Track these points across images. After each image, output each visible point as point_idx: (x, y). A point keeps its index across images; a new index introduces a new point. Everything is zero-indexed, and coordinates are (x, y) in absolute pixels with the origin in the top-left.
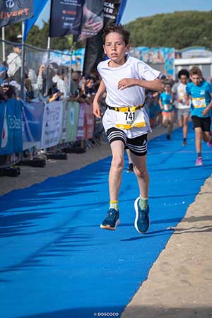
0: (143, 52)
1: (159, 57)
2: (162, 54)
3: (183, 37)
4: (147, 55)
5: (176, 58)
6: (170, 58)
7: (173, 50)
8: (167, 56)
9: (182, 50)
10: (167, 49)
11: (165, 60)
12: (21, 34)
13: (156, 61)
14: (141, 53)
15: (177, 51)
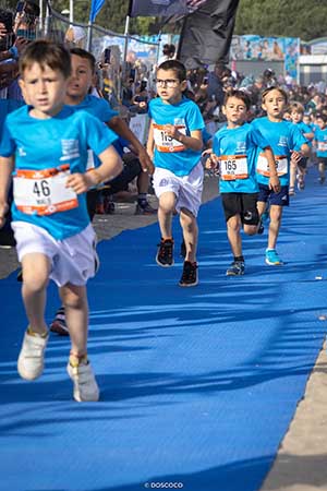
0: (252, 42)
1: (275, 52)
2: (280, 46)
3: (311, 23)
4: (257, 47)
5: (301, 53)
6: (293, 54)
7: (298, 41)
8: (288, 50)
9: (310, 42)
10: (288, 40)
11: (285, 56)
12: (68, 8)
13: (272, 56)
14: (249, 43)
15: (303, 43)
